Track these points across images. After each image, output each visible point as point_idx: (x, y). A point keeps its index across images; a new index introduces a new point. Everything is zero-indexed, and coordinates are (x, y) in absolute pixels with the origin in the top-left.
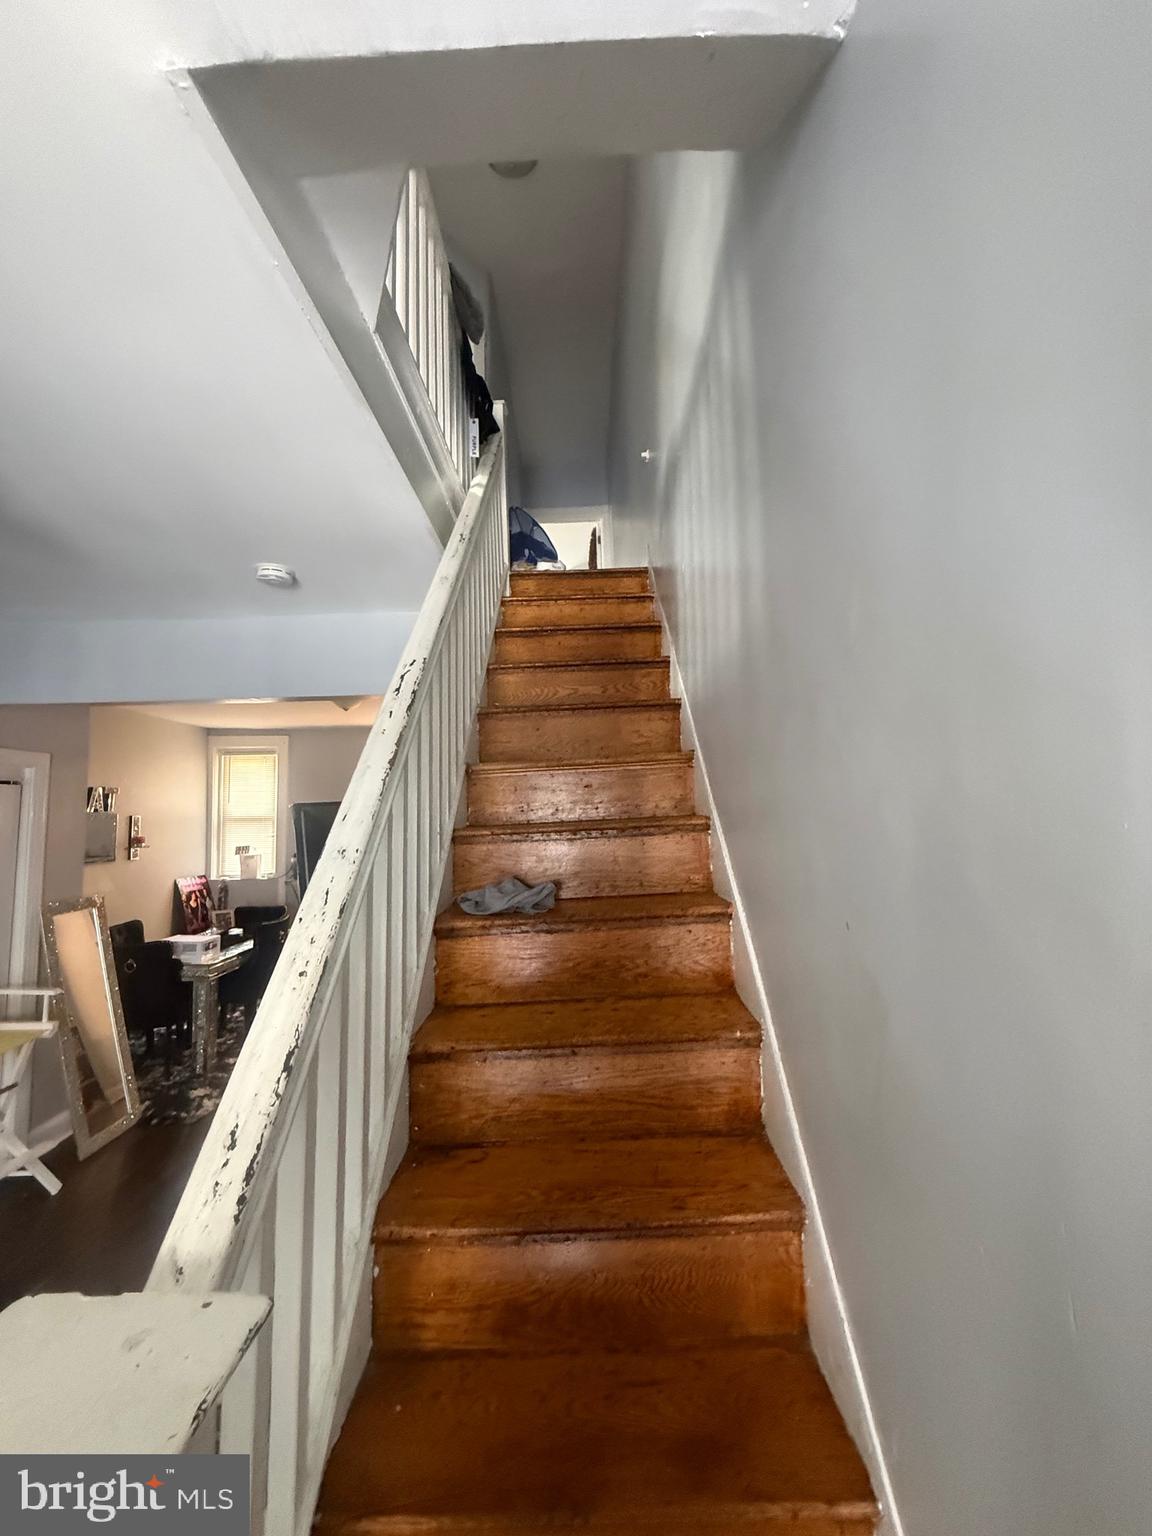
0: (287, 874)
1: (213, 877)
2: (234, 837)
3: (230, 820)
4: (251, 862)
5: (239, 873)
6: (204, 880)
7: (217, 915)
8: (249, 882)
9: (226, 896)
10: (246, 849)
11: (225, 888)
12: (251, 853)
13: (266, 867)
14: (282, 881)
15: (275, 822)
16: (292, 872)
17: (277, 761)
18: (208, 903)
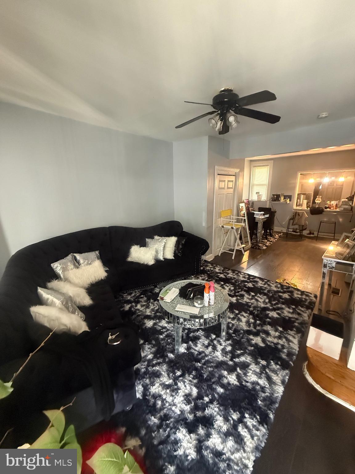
0: (270, 200)
1: (250, 200)
2: (256, 189)
3: (255, 185)
4: (260, 196)
5: (257, 199)
6: (248, 200)
7: (251, 209)
8: (259, 201)
9: (253, 204)
10: (259, 193)
11: (253, 203)
12: (260, 194)
13: (264, 198)
14: (268, 202)
15: (267, 185)
16: (271, 200)
17: (269, 168)
18: (249, 206)
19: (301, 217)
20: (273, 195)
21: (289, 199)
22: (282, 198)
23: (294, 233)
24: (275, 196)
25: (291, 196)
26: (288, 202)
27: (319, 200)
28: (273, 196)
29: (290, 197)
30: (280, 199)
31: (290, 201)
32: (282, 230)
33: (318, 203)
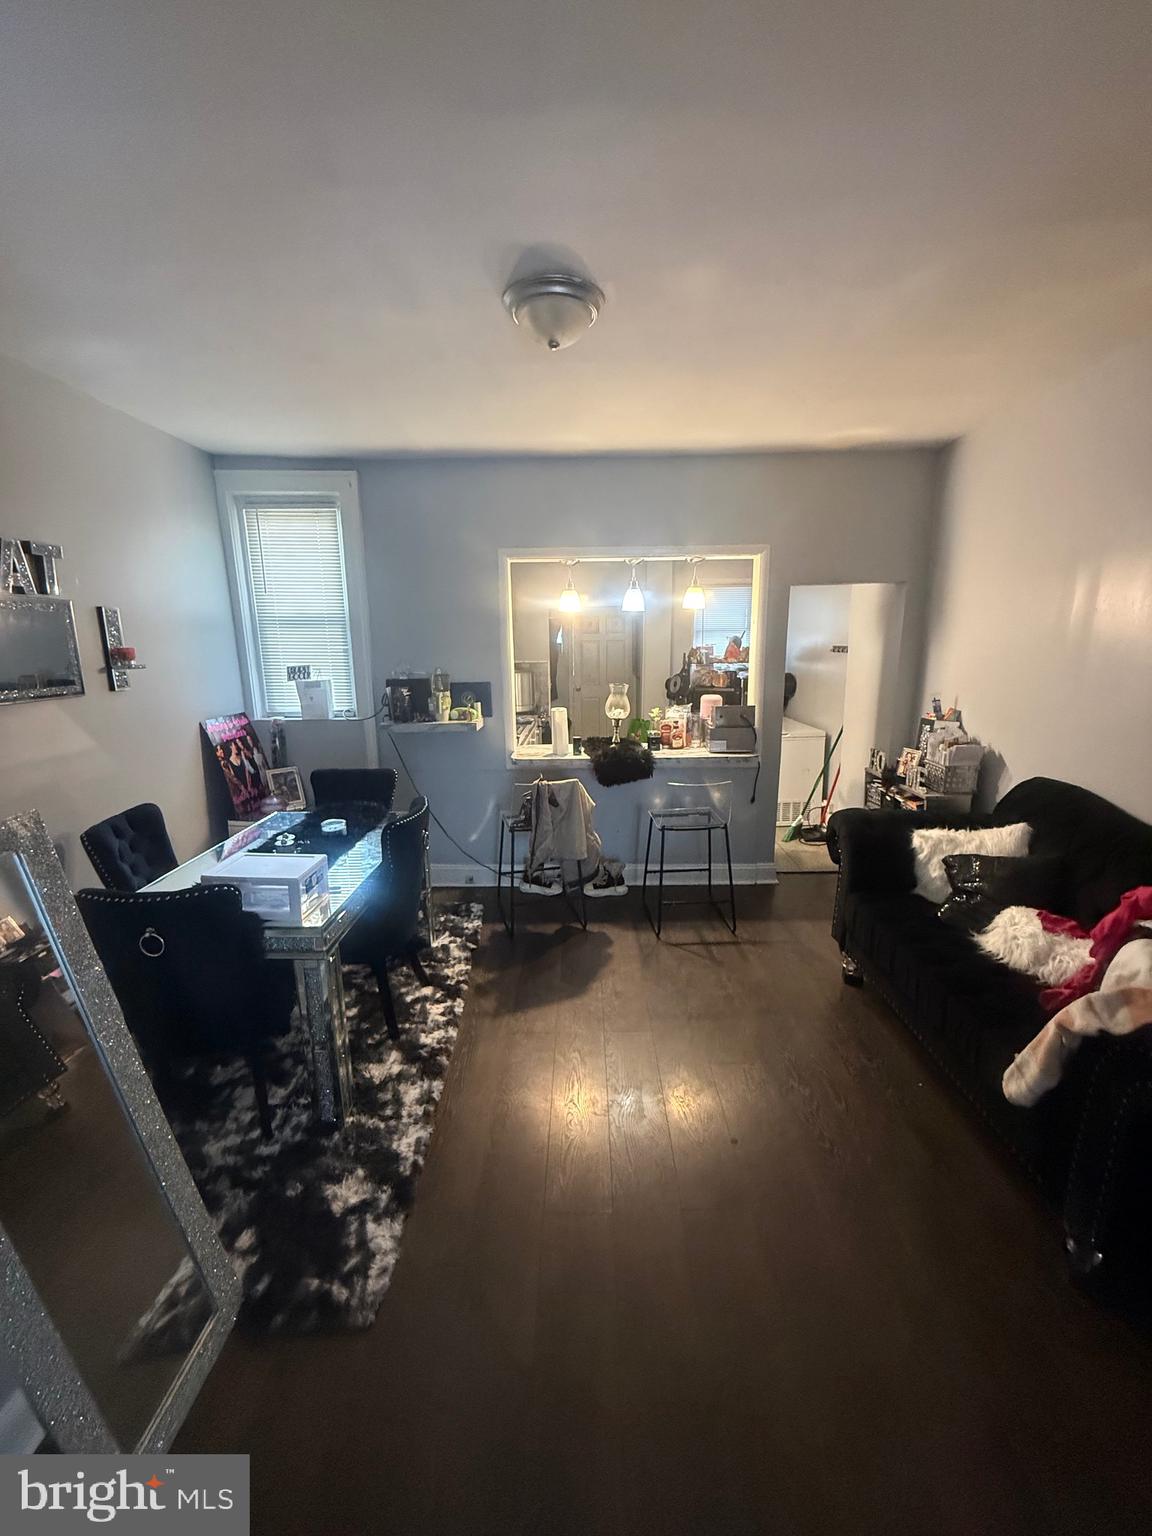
0: (376, 714)
1: (259, 716)
2: (286, 649)
3: (272, 622)
4: (316, 692)
5: (300, 710)
6: (244, 722)
8: (316, 725)
9: (283, 745)
10: (304, 671)
11: (280, 732)
12: (313, 678)
13: (341, 700)
14: (370, 725)
15: (348, 623)
16: (386, 710)
17: (339, 518)
18: (257, 757)
19: (569, 814)
20: (389, 683)
21: (479, 704)
22: (445, 701)
23: (535, 889)
24: (405, 692)
25: (489, 683)
26: (479, 722)
27: (623, 708)
28: (388, 690)
29: (480, 693)
30: (431, 707)
31: (487, 712)
32: (471, 880)
33: (617, 721)
